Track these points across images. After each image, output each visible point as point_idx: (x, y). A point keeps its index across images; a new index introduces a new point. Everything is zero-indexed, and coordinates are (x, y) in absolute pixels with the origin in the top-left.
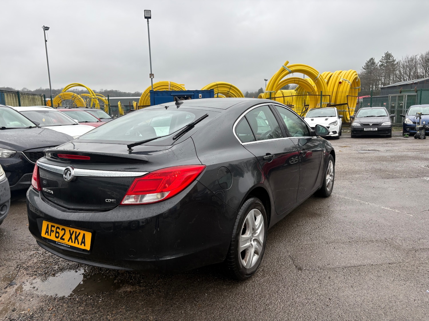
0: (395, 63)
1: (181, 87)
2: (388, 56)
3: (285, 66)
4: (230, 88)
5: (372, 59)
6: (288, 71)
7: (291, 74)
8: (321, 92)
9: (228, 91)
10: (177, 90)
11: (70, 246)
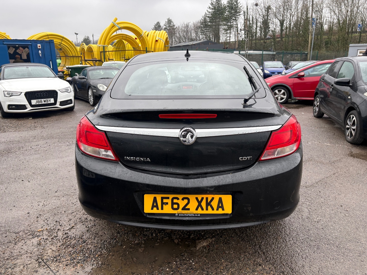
0: (175, 27)
1: (5, 36)
2: (169, 21)
3: (114, 23)
4: (62, 40)
5: (158, 22)
6: (117, 28)
7: (120, 31)
8: (146, 48)
9: (60, 43)
10: (3, 39)
11: (200, 214)
